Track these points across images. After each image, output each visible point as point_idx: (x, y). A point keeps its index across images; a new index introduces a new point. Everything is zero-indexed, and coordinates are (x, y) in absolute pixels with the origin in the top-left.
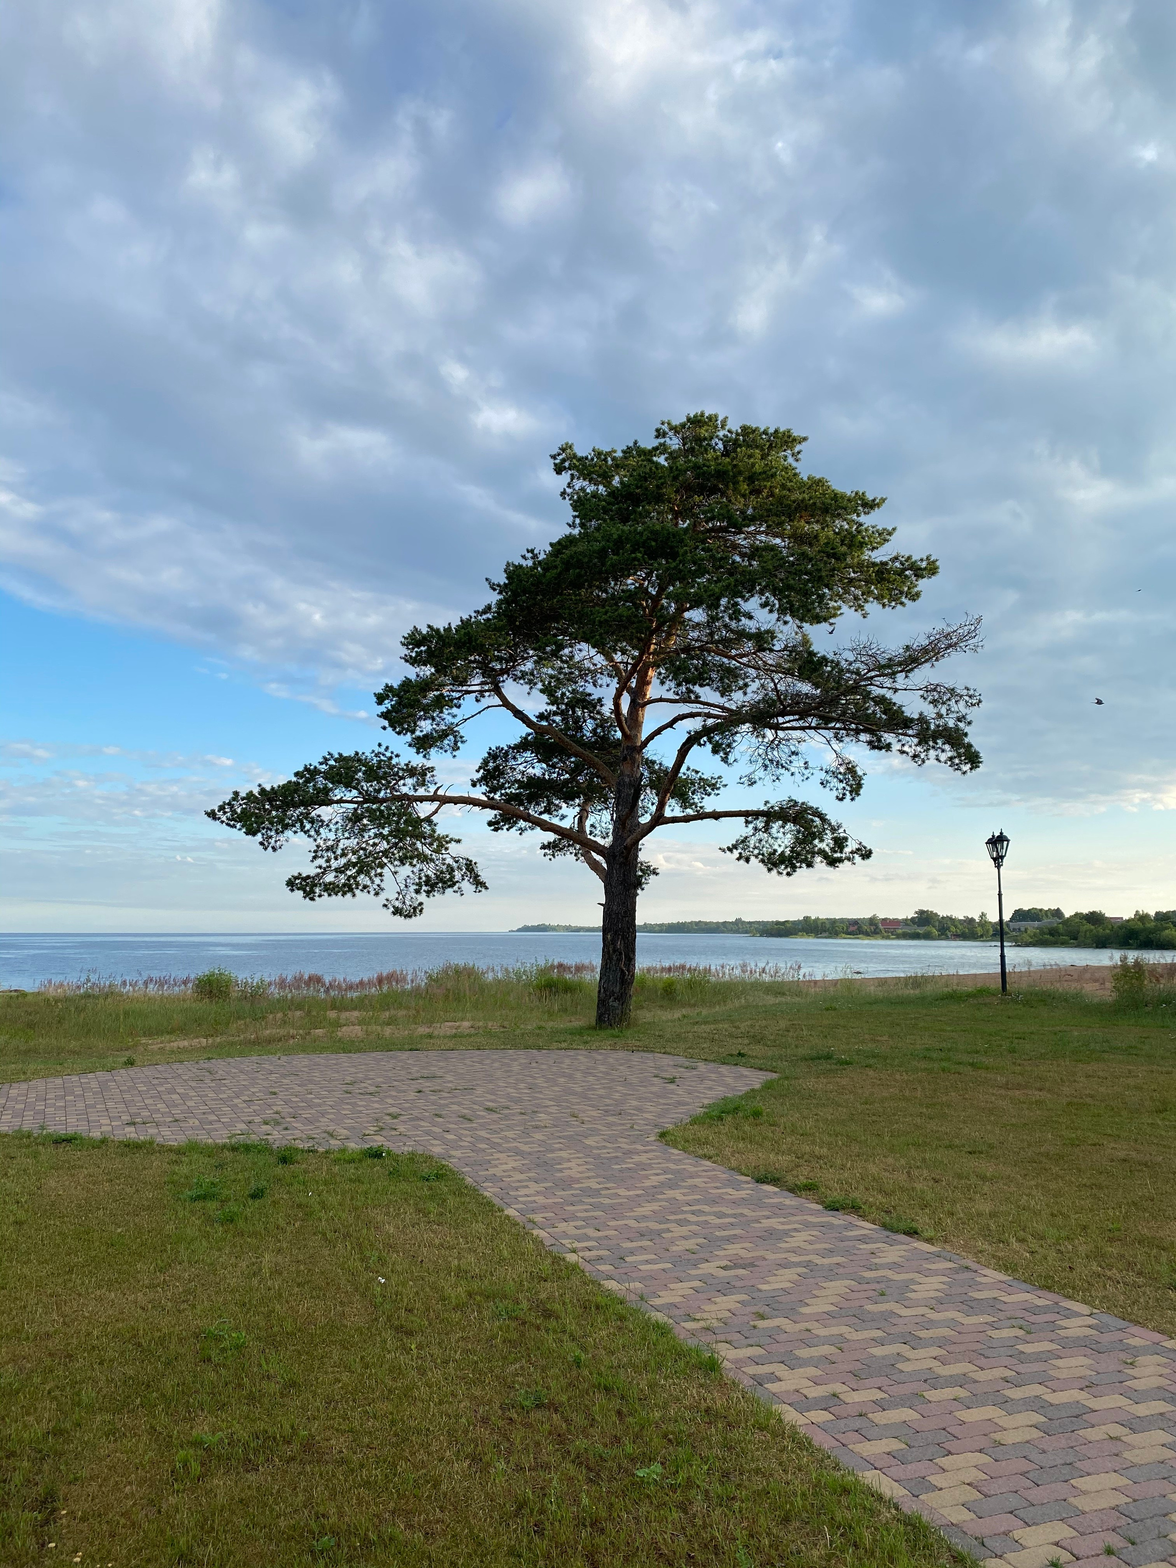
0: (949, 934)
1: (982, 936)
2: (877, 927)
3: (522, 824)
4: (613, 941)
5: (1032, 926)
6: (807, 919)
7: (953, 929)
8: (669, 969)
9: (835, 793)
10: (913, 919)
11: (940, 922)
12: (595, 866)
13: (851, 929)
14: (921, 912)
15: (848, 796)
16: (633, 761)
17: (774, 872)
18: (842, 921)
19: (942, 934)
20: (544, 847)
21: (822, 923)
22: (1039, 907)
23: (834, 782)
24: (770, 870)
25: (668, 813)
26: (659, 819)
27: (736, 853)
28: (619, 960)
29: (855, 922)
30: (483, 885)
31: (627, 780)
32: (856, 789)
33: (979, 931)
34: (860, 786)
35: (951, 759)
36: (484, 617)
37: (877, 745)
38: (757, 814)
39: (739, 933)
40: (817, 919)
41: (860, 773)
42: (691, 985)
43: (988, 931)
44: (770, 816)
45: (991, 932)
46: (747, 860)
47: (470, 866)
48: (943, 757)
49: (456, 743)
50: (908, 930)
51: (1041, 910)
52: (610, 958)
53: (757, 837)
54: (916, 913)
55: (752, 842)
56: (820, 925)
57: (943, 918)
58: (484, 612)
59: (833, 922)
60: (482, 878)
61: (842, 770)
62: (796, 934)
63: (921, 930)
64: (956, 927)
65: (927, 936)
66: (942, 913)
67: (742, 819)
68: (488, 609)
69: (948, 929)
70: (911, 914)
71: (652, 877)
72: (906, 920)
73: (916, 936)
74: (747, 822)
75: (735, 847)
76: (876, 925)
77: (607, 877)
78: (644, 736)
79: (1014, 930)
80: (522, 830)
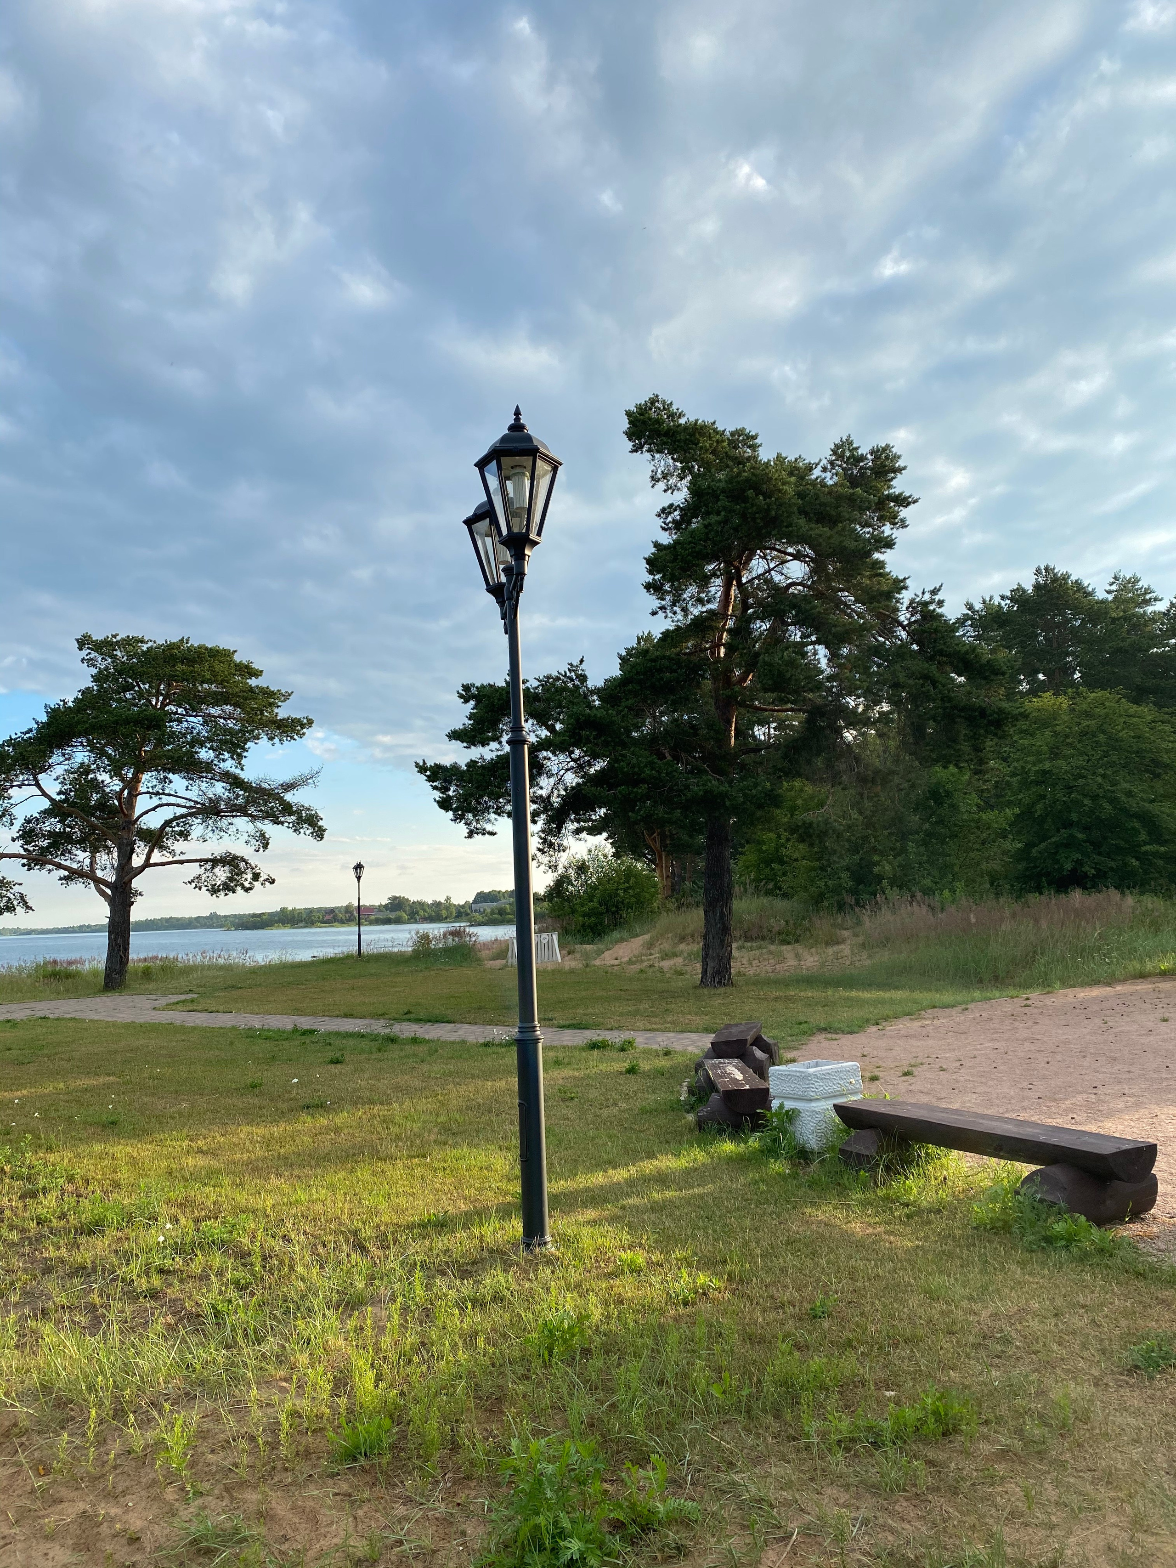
0: (418, 918)
1: (446, 918)
2: (352, 915)
3: (51, 867)
4: (116, 939)
5: (488, 907)
6: (283, 910)
7: (421, 913)
8: (145, 960)
9: (254, 848)
10: (386, 906)
11: (411, 907)
12: (102, 893)
13: (327, 917)
14: (394, 898)
15: (262, 849)
16: (129, 830)
17: (214, 896)
18: (319, 910)
19: (412, 918)
20: (61, 879)
21: (299, 914)
22: (498, 889)
23: (253, 841)
24: (212, 895)
25: (152, 861)
26: (147, 864)
27: (193, 885)
28: (119, 950)
29: (332, 911)
30: (31, 908)
31: (125, 841)
32: (266, 846)
33: (444, 913)
34: (268, 844)
35: (312, 833)
36: (27, 735)
37: (277, 822)
38: (207, 861)
39: (214, 927)
40: (294, 910)
41: (267, 836)
42: (163, 969)
43: (451, 914)
44: (215, 862)
45: (454, 914)
46: (200, 889)
47: (22, 897)
48: (308, 832)
49: (11, 820)
50: (381, 916)
51: (499, 892)
52: (114, 950)
53: (207, 875)
54: (389, 899)
55: (203, 877)
56: (296, 915)
57: (414, 902)
58: (27, 732)
59: (310, 911)
60: (30, 904)
61: (258, 834)
62: (272, 925)
63: (392, 916)
64: (425, 911)
65: (398, 921)
66: (413, 898)
67: (198, 864)
68: (30, 730)
69: (417, 913)
70: (385, 901)
71: (139, 897)
72: (380, 906)
73: (388, 921)
74: (201, 866)
75: (193, 881)
76: (351, 913)
77: (111, 901)
78: (137, 814)
79: (476, 911)
80: (50, 871)
